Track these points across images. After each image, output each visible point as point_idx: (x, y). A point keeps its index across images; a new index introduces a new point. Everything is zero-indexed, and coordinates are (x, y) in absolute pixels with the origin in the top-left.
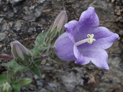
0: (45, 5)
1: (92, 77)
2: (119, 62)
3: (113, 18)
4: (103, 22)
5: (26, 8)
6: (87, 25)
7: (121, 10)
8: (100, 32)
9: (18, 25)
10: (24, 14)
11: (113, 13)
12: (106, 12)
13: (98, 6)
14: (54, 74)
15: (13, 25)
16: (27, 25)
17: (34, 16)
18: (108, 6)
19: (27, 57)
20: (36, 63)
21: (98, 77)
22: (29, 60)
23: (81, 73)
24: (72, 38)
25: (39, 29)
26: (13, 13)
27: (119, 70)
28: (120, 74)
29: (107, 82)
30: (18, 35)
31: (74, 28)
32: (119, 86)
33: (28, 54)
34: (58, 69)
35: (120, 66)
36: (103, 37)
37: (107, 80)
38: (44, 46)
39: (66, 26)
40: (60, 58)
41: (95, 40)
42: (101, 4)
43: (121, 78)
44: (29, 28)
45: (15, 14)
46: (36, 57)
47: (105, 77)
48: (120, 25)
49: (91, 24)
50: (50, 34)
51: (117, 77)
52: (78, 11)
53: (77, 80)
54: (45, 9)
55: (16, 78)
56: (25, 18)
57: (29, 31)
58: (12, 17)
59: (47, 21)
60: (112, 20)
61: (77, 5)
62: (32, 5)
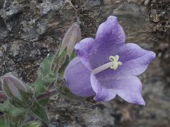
0: (50, 16)
1: (125, 113)
2: (162, 88)
3: (148, 27)
4: (135, 33)
5: (23, 23)
6: (109, 43)
7: (159, 15)
8: (128, 51)
9: (15, 47)
10: (22, 32)
11: (147, 19)
12: (138, 18)
13: (126, 12)
14: (72, 113)
15: (8, 48)
16: (28, 46)
17: (37, 33)
18: (140, 11)
19: (26, 95)
20: (40, 102)
21: (134, 112)
22: (30, 99)
23: (109, 109)
24: (87, 64)
25: (44, 51)
26: (6, 32)
27: (163, 98)
28: (166, 104)
29: (147, 118)
30: (16, 62)
31: (89, 48)
32: (166, 122)
33: (26, 91)
34: (76, 105)
35: (165, 93)
36: (133, 58)
37: (147, 115)
38: (51, 76)
39: (77, 47)
40: (73, 93)
41: (120, 63)
42: (130, 9)
43: (167, 110)
44: (30, 50)
45: (10, 33)
46: (39, 94)
47: (145, 112)
48: (159, 36)
49: (114, 41)
50: (58, 60)
51: (162, 109)
52: (97, 21)
53: (105, 119)
54: (51, 23)
55: (17, 123)
56: (24, 37)
57: (31, 55)
58: (5, 38)
59: (55, 39)
60: (148, 30)
61: (96, 13)
62: (33, 18)
